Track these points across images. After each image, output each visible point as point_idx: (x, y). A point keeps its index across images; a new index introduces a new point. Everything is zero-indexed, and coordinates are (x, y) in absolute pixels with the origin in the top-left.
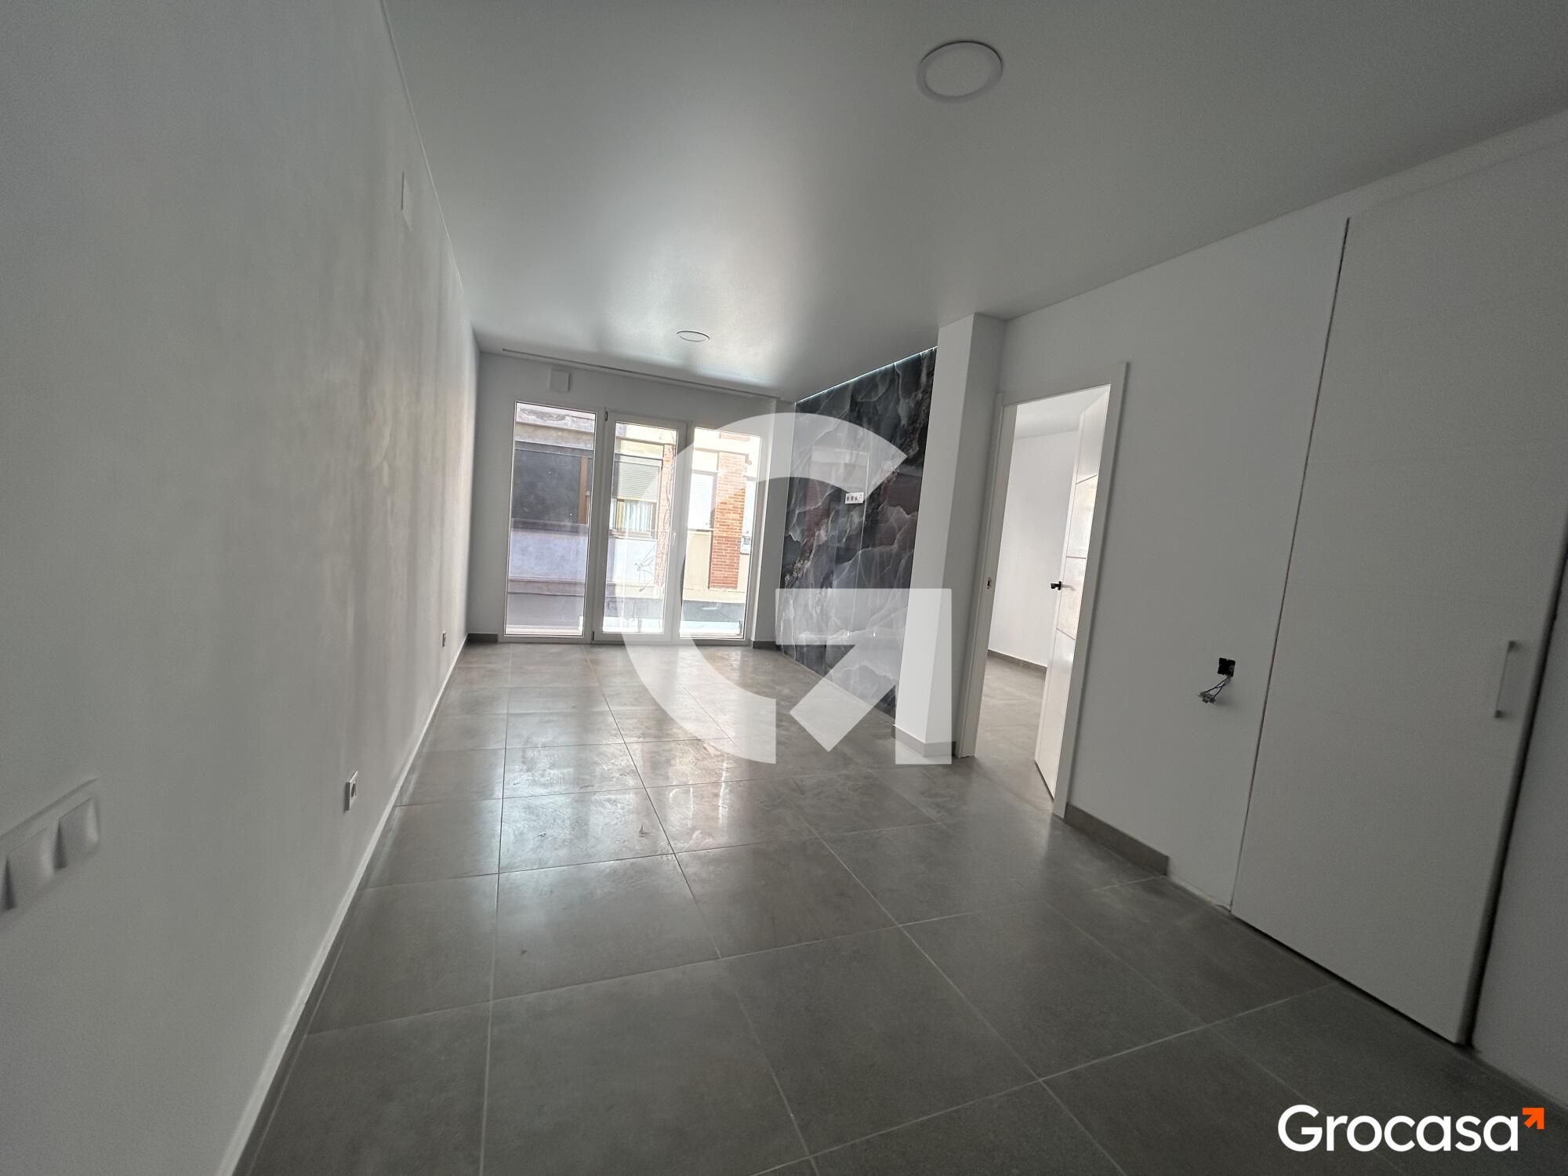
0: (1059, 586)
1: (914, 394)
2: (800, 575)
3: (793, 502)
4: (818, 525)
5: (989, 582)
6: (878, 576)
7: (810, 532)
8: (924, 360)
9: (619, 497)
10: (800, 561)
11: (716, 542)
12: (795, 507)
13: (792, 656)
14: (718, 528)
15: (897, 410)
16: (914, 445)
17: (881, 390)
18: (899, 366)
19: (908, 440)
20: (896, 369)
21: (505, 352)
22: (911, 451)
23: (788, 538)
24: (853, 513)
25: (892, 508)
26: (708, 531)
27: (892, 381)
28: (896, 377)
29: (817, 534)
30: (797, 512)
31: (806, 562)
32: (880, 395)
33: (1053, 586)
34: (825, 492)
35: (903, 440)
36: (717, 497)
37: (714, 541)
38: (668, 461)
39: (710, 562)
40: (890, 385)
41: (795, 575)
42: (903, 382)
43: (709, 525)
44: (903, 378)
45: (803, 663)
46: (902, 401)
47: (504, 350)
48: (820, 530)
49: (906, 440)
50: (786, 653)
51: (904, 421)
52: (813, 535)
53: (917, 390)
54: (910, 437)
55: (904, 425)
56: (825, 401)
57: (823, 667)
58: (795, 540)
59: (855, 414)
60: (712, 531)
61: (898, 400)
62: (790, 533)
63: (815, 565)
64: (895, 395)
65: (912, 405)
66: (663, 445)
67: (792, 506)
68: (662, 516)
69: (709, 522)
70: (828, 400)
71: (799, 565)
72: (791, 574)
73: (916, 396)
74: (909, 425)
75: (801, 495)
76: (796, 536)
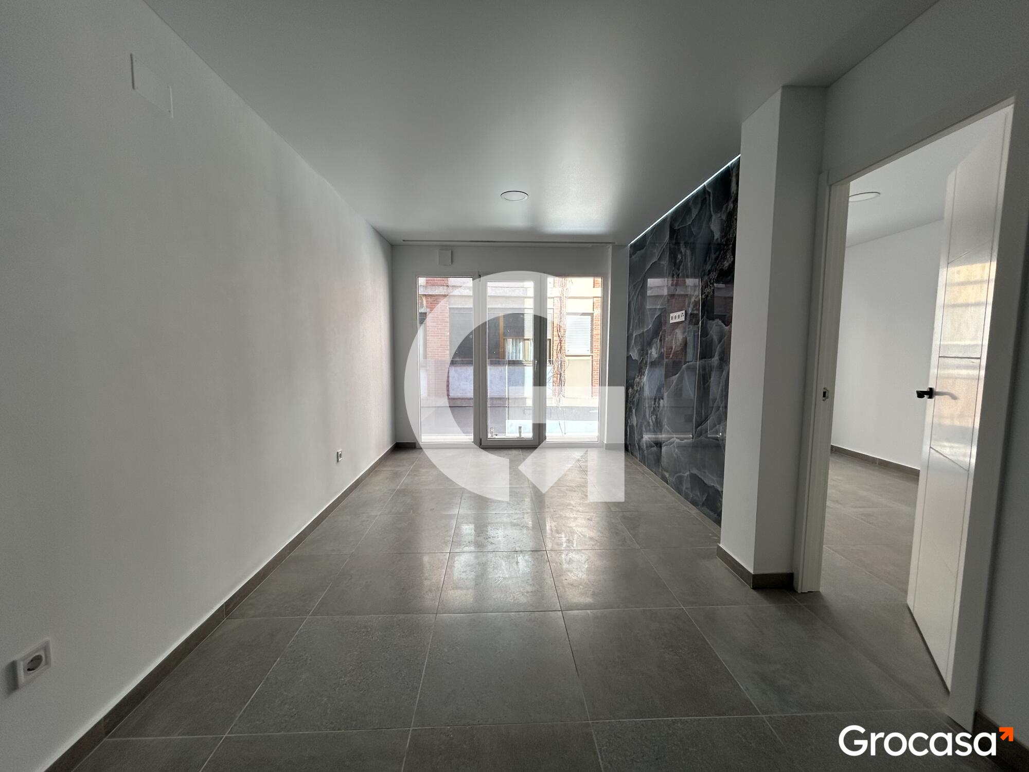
0: (930, 393)
1: (725, 206)
2: (638, 388)
3: (631, 327)
4: (650, 344)
5: (825, 393)
6: (702, 388)
7: (643, 352)
8: (732, 169)
9: (525, 338)
10: (638, 376)
11: (596, 363)
12: (633, 332)
13: (636, 458)
14: (596, 353)
15: (709, 227)
16: (728, 257)
17: (695, 212)
18: (709, 184)
19: (722, 252)
20: (707, 189)
21: (404, 242)
22: (725, 262)
23: (629, 358)
24: (677, 331)
25: (711, 321)
26: (590, 356)
27: (704, 201)
28: (707, 196)
29: (649, 352)
30: (634, 336)
31: (643, 376)
32: (693, 218)
33: (921, 395)
34: (654, 314)
35: (718, 253)
36: (594, 331)
37: (594, 363)
38: (556, 309)
39: (592, 378)
40: (702, 205)
41: (635, 388)
42: (713, 199)
43: (589, 352)
44: (714, 195)
45: (644, 464)
46: (714, 217)
47: (404, 240)
48: (651, 349)
49: (720, 254)
50: (632, 454)
51: (717, 235)
52: (647, 354)
53: (727, 201)
54: (724, 249)
55: (717, 239)
56: (650, 238)
57: (660, 470)
58: (634, 359)
59: (674, 241)
60: (592, 356)
61: (711, 216)
62: (631, 354)
63: (649, 379)
64: (708, 213)
65: (724, 217)
66: (553, 298)
67: (630, 330)
68: (555, 348)
69: (589, 349)
70: (651, 236)
71: (637, 380)
72: (633, 388)
73: (727, 208)
74: (722, 237)
75: (636, 321)
76: (635, 355)
